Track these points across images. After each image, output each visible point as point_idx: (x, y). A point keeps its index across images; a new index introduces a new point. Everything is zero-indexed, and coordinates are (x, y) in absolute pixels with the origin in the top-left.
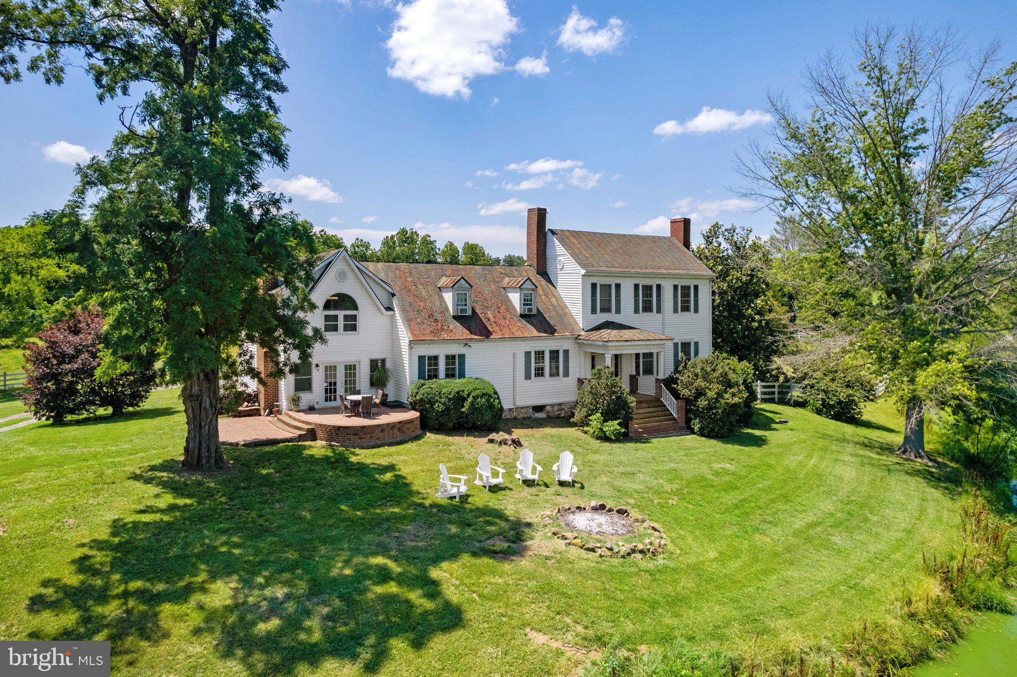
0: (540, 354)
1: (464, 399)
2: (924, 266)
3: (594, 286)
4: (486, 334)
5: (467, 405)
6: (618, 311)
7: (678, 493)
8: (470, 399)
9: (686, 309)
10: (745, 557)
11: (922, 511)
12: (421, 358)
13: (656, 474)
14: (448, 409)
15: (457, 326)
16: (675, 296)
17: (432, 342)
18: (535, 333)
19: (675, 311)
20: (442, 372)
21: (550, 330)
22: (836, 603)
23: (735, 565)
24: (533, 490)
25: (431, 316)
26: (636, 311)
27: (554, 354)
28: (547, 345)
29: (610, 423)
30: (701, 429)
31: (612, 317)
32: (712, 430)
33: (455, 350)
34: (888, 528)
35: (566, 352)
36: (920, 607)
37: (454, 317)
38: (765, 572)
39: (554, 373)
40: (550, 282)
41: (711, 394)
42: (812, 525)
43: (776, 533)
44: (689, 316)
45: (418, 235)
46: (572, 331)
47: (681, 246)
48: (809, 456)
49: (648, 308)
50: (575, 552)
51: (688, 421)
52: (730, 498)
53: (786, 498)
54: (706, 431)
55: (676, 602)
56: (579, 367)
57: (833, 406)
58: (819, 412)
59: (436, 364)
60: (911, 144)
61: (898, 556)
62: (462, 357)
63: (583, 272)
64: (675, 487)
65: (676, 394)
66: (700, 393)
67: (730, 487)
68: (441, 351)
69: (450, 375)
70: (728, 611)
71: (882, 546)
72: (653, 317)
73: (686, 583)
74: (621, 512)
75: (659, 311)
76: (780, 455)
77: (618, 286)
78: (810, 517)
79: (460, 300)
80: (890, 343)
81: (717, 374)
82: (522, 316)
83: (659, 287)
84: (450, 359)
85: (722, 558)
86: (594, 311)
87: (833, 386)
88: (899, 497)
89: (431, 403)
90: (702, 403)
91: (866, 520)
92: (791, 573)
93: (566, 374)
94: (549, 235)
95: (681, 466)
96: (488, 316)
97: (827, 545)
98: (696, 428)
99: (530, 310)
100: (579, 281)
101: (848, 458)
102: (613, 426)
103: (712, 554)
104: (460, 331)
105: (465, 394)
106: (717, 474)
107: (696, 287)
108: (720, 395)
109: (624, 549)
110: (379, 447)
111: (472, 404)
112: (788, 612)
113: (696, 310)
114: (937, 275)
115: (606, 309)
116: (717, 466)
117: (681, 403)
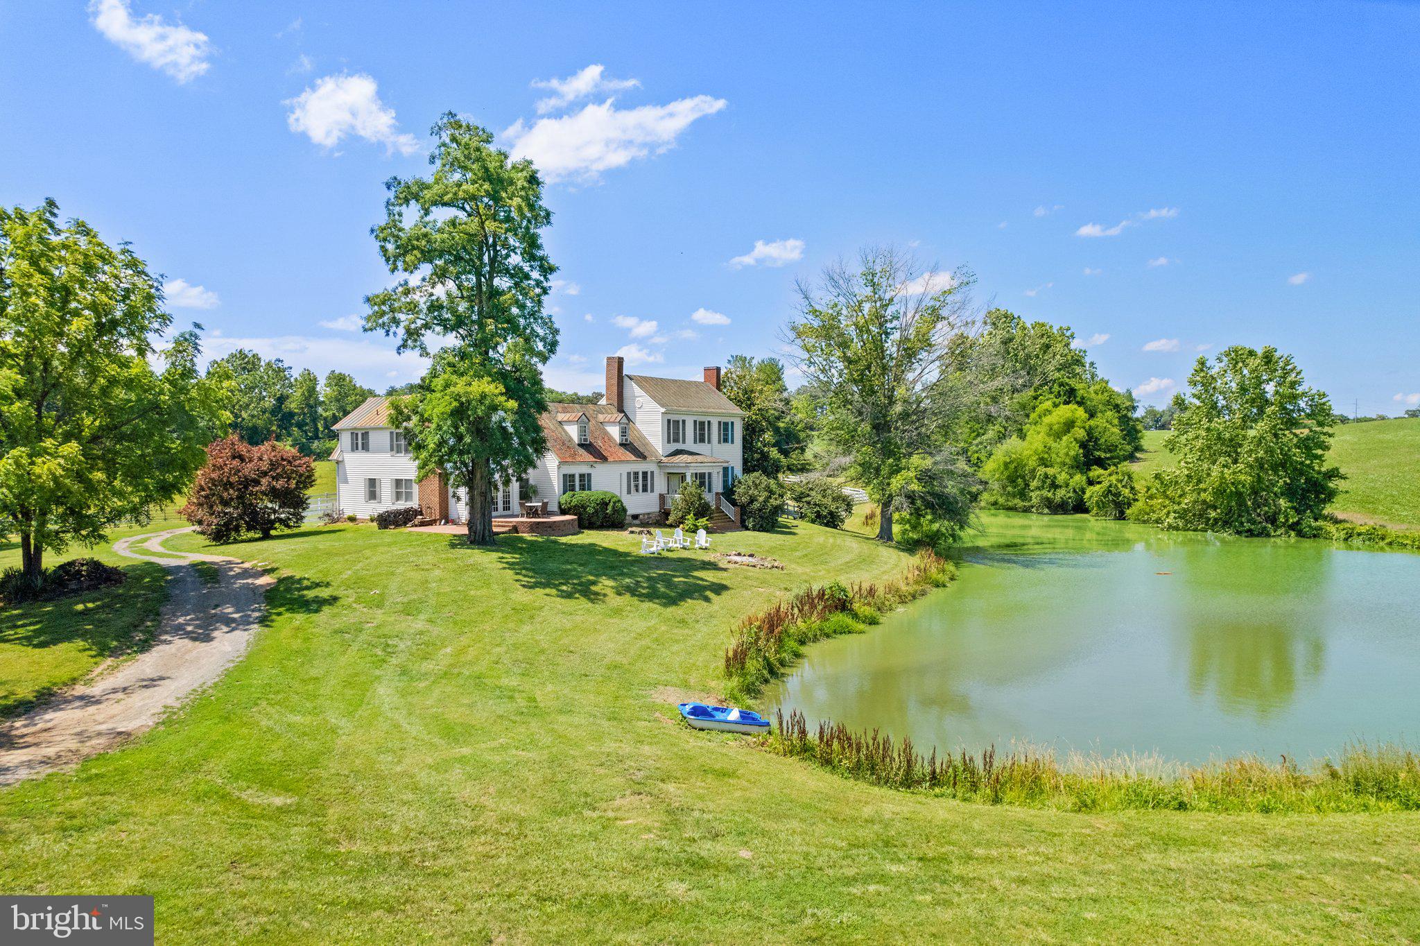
0: (636, 474)
1: (607, 504)
2: (898, 408)
3: (669, 421)
4: (604, 459)
5: (610, 509)
6: (684, 442)
8: (611, 504)
9: (726, 440)
12: (565, 476)
14: (596, 511)
15: (581, 451)
16: (719, 430)
17: (573, 463)
18: (632, 458)
19: (719, 442)
20: (577, 488)
21: (641, 456)
24: (689, 550)
25: (564, 444)
26: (695, 442)
27: (645, 474)
28: (641, 467)
29: (700, 520)
30: (754, 526)
31: (680, 446)
32: (762, 526)
33: (585, 469)
35: (652, 473)
37: (579, 445)
39: (645, 490)
41: (761, 499)
44: (728, 446)
45: (259, 359)
46: (656, 457)
49: (702, 440)
51: (743, 521)
54: (758, 527)
56: (660, 485)
57: (825, 517)
58: (813, 522)
59: (574, 481)
60: (889, 325)
62: (589, 475)
63: (663, 410)
65: (734, 503)
66: (752, 500)
68: (577, 470)
69: (583, 488)
72: (705, 444)
75: (709, 441)
77: (684, 422)
79: (583, 431)
80: (876, 461)
81: (763, 486)
82: (621, 445)
83: (709, 422)
84: (582, 476)
86: (669, 442)
87: (825, 501)
89: (584, 507)
90: (756, 505)
93: (652, 491)
94: (626, 379)
96: (599, 444)
98: (750, 526)
99: (626, 440)
100: (660, 417)
104: (585, 455)
105: (607, 500)
107: (732, 423)
108: (766, 501)
111: (613, 507)
113: (732, 442)
114: (905, 416)
115: (676, 440)
117: (738, 509)
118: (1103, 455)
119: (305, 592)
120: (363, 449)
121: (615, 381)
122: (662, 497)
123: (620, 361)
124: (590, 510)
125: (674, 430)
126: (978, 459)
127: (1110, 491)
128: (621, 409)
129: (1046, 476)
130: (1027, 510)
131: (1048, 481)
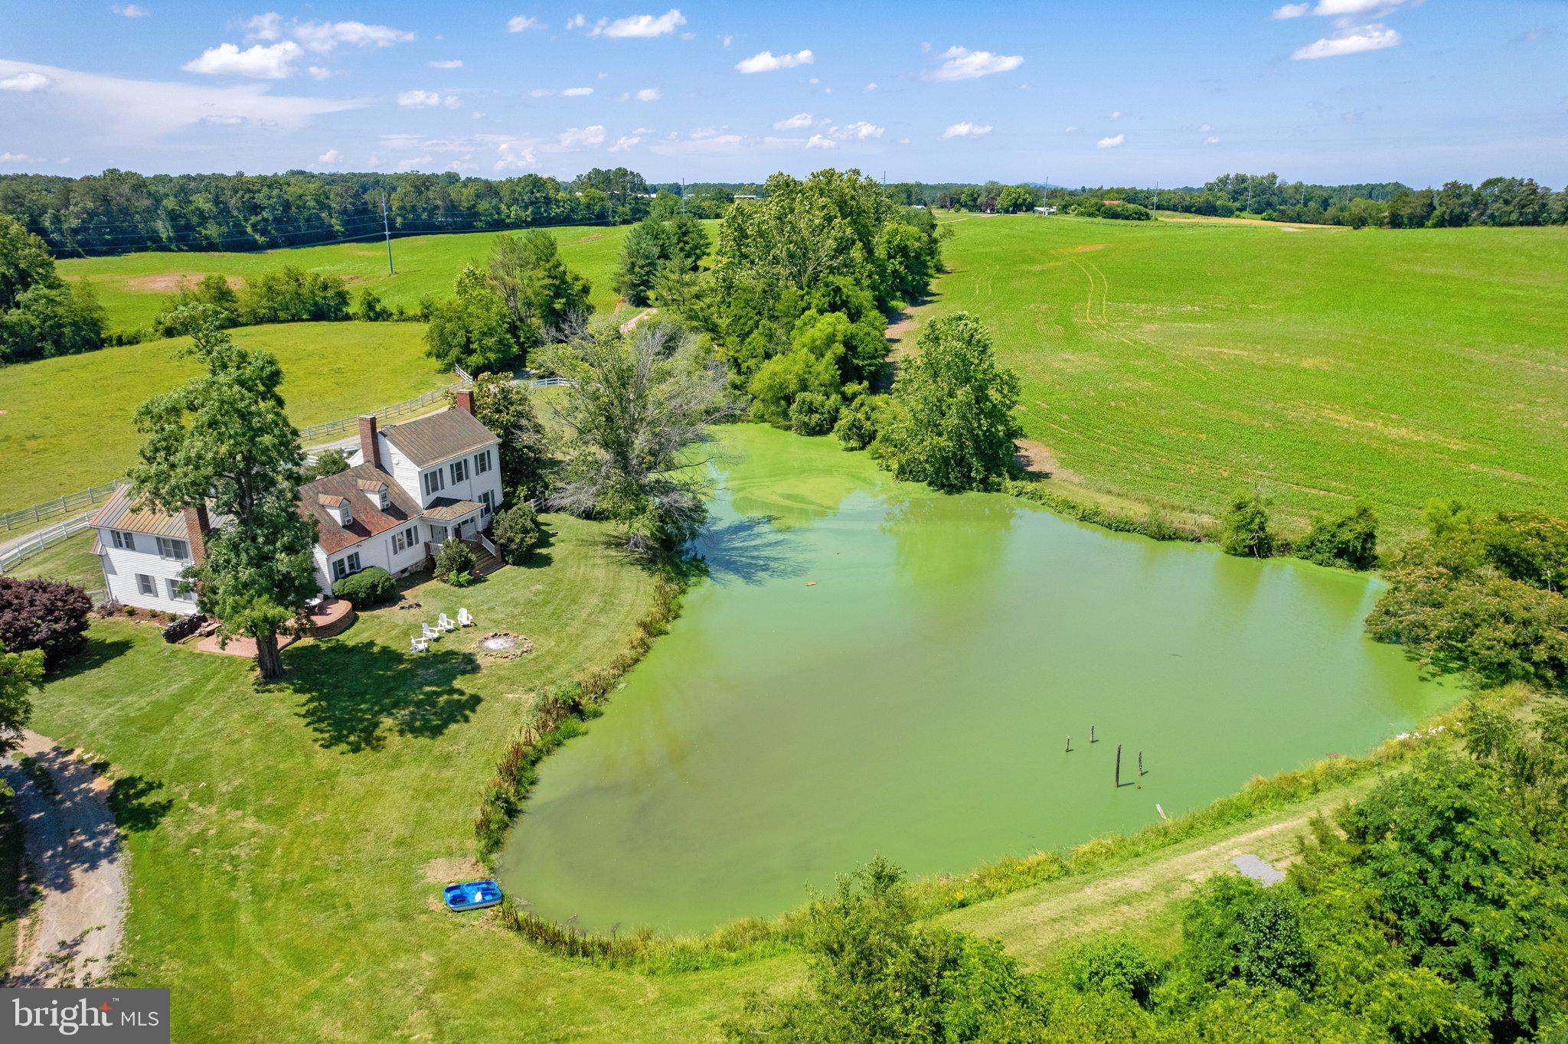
0: (400, 534)
1: (376, 586)
3: (426, 476)
4: (367, 532)
5: (379, 589)
6: (443, 489)
7: (522, 613)
8: (381, 584)
9: (483, 471)
10: (566, 640)
11: (638, 589)
12: (334, 564)
13: (506, 604)
14: (368, 595)
15: (347, 534)
16: (476, 462)
18: (397, 522)
19: (477, 475)
20: (348, 573)
21: (403, 516)
22: (606, 651)
23: (563, 646)
24: (454, 634)
25: (329, 531)
26: (454, 485)
27: (409, 532)
28: (404, 527)
29: (463, 574)
30: (514, 561)
31: (440, 494)
33: (351, 551)
34: (623, 606)
35: (415, 527)
36: (635, 643)
37: (344, 528)
38: (577, 645)
39: (410, 545)
40: (387, 472)
41: (518, 541)
42: (590, 615)
43: (576, 624)
44: (485, 473)
46: (417, 513)
47: (469, 414)
48: (579, 567)
49: (461, 480)
50: (500, 661)
51: (503, 557)
52: (549, 609)
53: (574, 602)
55: (549, 668)
59: (343, 567)
61: (627, 621)
62: (357, 554)
63: (420, 467)
64: (519, 610)
65: (494, 542)
66: (511, 541)
67: (546, 603)
68: (343, 555)
70: (569, 666)
71: (622, 617)
72: (464, 483)
73: (549, 660)
74: (506, 635)
75: (467, 478)
76: (563, 570)
77: (441, 470)
78: (588, 611)
79: (344, 514)
82: (384, 511)
83: (465, 461)
84: (350, 558)
85: (558, 645)
86: (428, 493)
88: (627, 584)
89: (356, 594)
90: (513, 546)
91: (613, 604)
92: (587, 643)
93: (417, 542)
94: (380, 437)
95: (515, 595)
96: (362, 518)
97: (597, 624)
98: (510, 561)
99: (388, 504)
101: (599, 561)
102: (465, 576)
103: (553, 644)
104: (350, 537)
106: (535, 595)
107: (488, 449)
108: (522, 540)
109: (519, 653)
110: (344, 631)
111: (383, 587)
112: (589, 659)
113: (490, 468)
115: (436, 490)
116: (533, 589)
117: (498, 547)
118: (861, 363)
119: (143, 800)
120: (128, 547)
121: (370, 440)
122: (427, 546)
123: (373, 421)
124: (362, 595)
125: (431, 481)
126: (748, 368)
127: (854, 425)
128: (379, 465)
129: (804, 402)
130: (788, 428)
131: (806, 407)
